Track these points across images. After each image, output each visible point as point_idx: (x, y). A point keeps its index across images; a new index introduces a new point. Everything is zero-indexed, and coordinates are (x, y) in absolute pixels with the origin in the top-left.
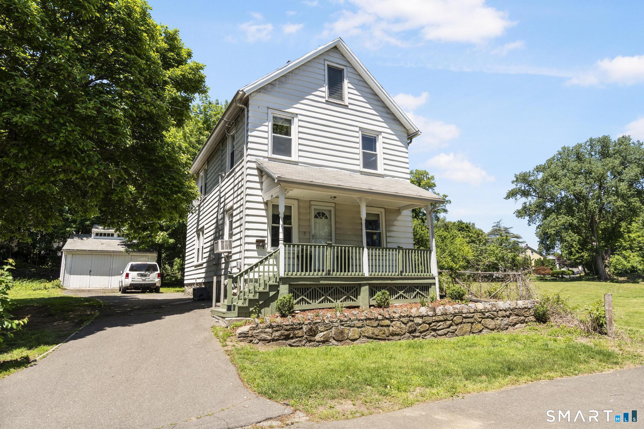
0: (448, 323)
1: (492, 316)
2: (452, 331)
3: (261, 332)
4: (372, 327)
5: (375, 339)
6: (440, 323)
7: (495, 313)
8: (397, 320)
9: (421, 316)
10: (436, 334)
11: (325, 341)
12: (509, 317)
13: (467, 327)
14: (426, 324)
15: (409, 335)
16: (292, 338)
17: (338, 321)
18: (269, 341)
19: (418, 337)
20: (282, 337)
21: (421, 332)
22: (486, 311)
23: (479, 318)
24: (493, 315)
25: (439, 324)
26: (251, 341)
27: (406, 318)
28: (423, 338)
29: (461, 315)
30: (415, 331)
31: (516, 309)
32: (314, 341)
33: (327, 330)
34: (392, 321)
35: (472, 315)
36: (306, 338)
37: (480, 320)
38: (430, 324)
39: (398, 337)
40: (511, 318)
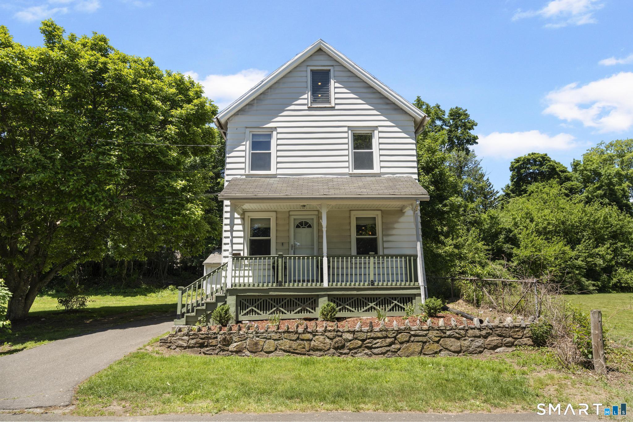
0: (388, 340)
1: (457, 335)
2: (394, 350)
3: (179, 339)
4: (291, 340)
5: (293, 353)
6: (378, 340)
7: (462, 331)
8: (321, 335)
9: (352, 332)
10: (370, 353)
11: (238, 351)
12: (485, 337)
13: (417, 347)
14: (359, 340)
15: (334, 351)
16: (207, 346)
17: (254, 333)
18: (185, 348)
19: (345, 354)
20: (197, 345)
21: (350, 350)
22: (448, 329)
23: (436, 337)
24: (459, 334)
25: (375, 342)
26: (169, 347)
27: (332, 333)
28: (352, 356)
29: (409, 333)
30: (343, 347)
31: (500, 327)
32: (228, 350)
33: (241, 341)
34: (314, 335)
35: (425, 332)
36: (220, 347)
37: (437, 339)
38: (363, 341)
39: (322, 353)
40: (490, 339)
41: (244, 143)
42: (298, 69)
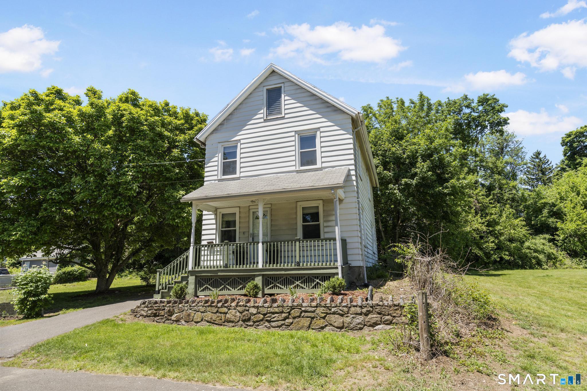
0: (284, 315)
1: (341, 312)
2: (287, 324)
3: (142, 310)
4: (212, 313)
5: (213, 323)
6: (276, 315)
7: (345, 308)
8: (234, 309)
9: (256, 307)
10: (269, 325)
11: (177, 321)
12: (366, 315)
13: (306, 322)
14: (261, 314)
15: (242, 323)
16: (158, 316)
17: (189, 306)
18: (145, 317)
19: (250, 326)
20: (153, 315)
21: (254, 322)
22: (333, 306)
23: (322, 313)
24: (342, 311)
25: (273, 316)
26: (135, 316)
27: (242, 308)
28: (255, 327)
29: (300, 309)
30: (249, 320)
31: (379, 305)
32: (171, 320)
33: (180, 312)
34: (229, 309)
35: (314, 309)
36: (166, 317)
37: (323, 315)
38: (264, 315)
39: (233, 324)
40: (370, 316)
41: (217, 155)
42: (257, 90)
